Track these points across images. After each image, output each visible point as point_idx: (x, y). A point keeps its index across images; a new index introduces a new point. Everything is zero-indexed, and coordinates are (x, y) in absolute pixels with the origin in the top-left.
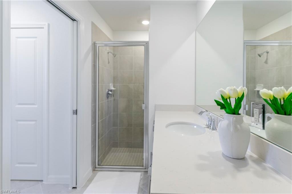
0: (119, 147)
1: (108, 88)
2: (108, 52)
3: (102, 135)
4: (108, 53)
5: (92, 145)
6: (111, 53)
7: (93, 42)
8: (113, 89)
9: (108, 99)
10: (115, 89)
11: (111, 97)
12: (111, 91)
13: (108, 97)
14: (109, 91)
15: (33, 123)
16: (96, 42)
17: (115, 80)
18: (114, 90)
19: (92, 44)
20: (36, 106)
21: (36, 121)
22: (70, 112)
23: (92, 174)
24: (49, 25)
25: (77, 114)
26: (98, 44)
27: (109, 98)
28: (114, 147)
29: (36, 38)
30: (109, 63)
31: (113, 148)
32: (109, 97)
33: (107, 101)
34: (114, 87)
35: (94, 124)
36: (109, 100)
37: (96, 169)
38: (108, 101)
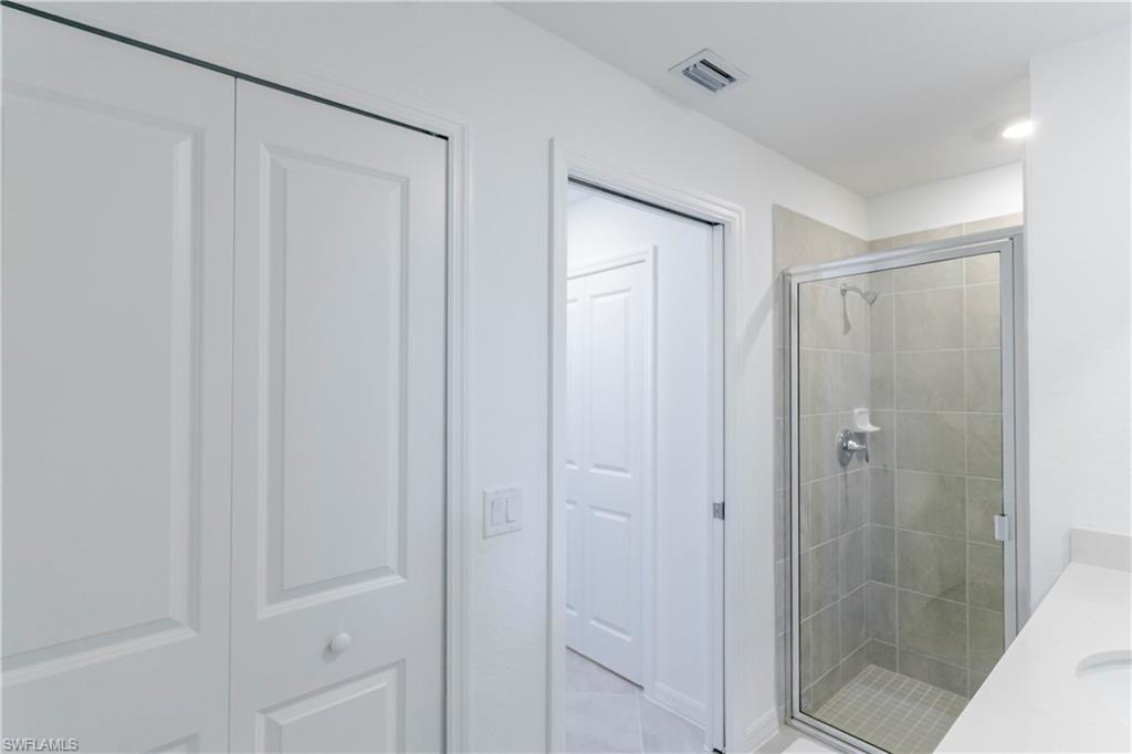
0: (901, 672)
1: (846, 427)
2: (844, 287)
3: (819, 605)
4: (844, 292)
5: (777, 632)
6: (855, 289)
7: (777, 275)
8: (868, 428)
9: (845, 470)
10: (877, 429)
11: (860, 459)
12: (860, 437)
13: (844, 463)
14: (848, 437)
15: (623, 519)
16: (791, 271)
17: (878, 392)
18: (873, 434)
19: (776, 281)
20: (629, 476)
21: (629, 516)
22: (705, 511)
23: (777, 731)
24: (655, 248)
25: (723, 518)
26: (797, 274)
27: (850, 465)
28: (876, 663)
29: (628, 290)
30: (847, 327)
31: (873, 667)
32: (849, 459)
33: (842, 474)
34: (873, 423)
35: (785, 557)
36: (848, 472)
37: (794, 723)
38: (845, 476)
